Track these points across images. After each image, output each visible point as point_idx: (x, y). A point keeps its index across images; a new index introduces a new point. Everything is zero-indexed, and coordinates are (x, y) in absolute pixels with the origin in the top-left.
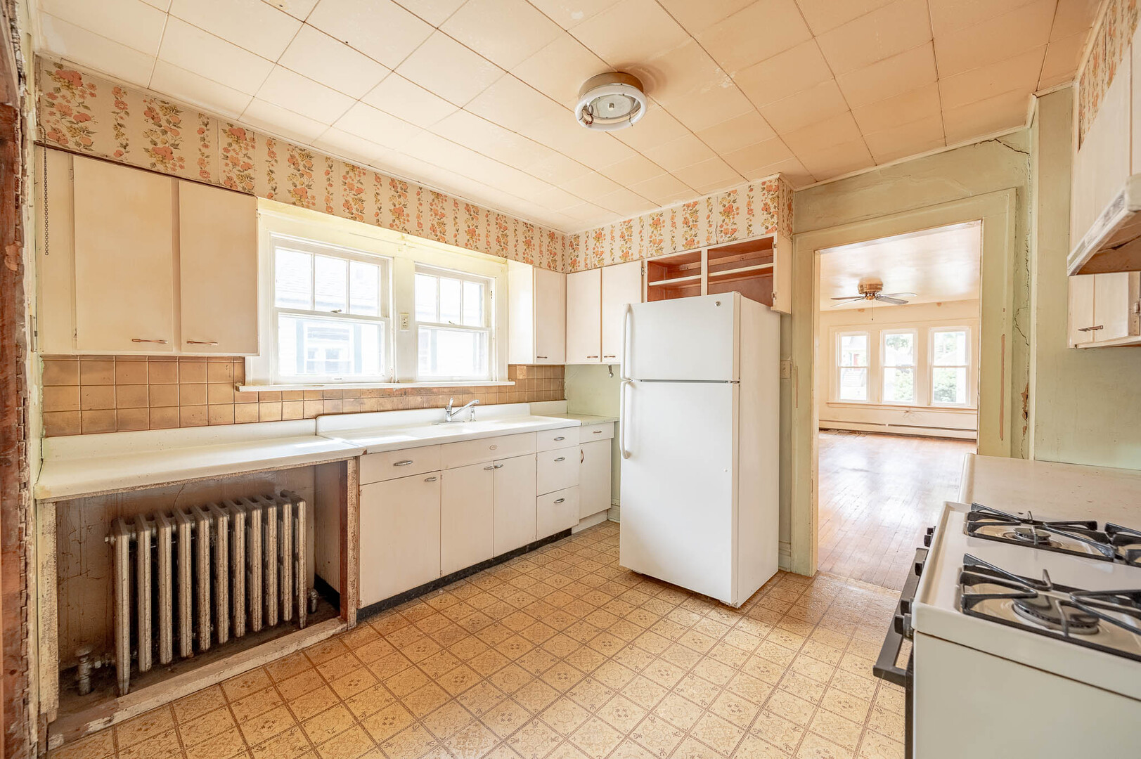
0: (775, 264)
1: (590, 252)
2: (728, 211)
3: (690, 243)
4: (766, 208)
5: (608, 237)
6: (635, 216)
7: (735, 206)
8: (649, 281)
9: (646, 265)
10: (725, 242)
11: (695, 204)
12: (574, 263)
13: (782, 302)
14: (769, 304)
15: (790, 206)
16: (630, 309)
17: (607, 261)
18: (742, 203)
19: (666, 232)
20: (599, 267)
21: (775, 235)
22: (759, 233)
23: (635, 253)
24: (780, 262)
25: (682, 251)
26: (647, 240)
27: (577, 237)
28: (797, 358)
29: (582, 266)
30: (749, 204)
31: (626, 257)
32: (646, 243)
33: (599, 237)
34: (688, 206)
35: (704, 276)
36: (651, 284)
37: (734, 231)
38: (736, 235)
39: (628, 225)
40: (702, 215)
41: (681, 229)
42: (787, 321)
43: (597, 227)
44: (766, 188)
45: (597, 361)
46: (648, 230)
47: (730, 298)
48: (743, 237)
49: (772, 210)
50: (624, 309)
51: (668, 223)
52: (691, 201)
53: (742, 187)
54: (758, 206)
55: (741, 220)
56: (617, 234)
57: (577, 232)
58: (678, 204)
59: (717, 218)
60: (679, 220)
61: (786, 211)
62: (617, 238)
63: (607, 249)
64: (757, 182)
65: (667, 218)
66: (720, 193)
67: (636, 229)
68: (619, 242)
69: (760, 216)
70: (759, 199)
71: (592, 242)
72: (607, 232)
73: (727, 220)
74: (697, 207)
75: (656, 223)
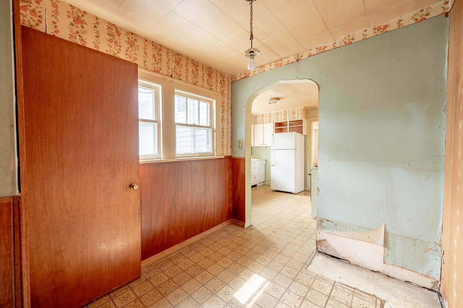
0: (303, 125)
1: (260, 119)
2: (293, 113)
3: (285, 119)
4: (301, 113)
5: (265, 116)
6: (272, 112)
7: (295, 112)
8: (275, 127)
9: (275, 124)
10: (293, 120)
11: (286, 111)
12: (256, 122)
13: (305, 133)
14: (302, 133)
15: (306, 113)
16: (273, 134)
17: (265, 122)
18: (296, 112)
19: (279, 116)
20: (263, 123)
21: (303, 119)
22: (300, 119)
23: (272, 120)
24: (304, 125)
25: (283, 121)
26: (275, 117)
27: (257, 116)
28: (308, 145)
29: (258, 123)
30: (298, 112)
31: (270, 121)
32: (275, 118)
33: (263, 116)
34: (285, 111)
35: (288, 127)
36: (276, 128)
37: (295, 117)
38: (295, 118)
39: (270, 114)
40: (288, 113)
41: (283, 116)
42: (306, 137)
43: (262, 114)
44: (301, 109)
45: (263, 146)
46: (275, 116)
47: (294, 133)
48: (296, 119)
49: (303, 114)
50: (272, 134)
51: (280, 115)
52: (285, 110)
53: (296, 109)
54: (300, 113)
55: (296, 115)
56: (267, 116)
57: (257, 115)
58: (282, 111)
59: (291, 115)
60: (282, 114)
61: (306, 114)
62: (268, 117)
63: (265, 119)
64: (299, 108)
65: (280, 113)
66: (291, 109)
67: (272, 115)
68: (268, 118)
69: (300, 115)
70: (300, 111)
71: (261, 117)
72: (265, 115)
73: (293, 115)
74: (286, 112)
75: (277, 114)
